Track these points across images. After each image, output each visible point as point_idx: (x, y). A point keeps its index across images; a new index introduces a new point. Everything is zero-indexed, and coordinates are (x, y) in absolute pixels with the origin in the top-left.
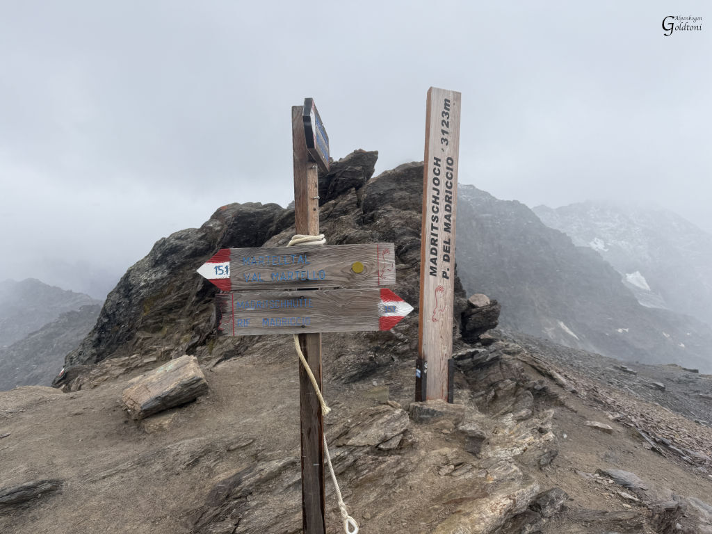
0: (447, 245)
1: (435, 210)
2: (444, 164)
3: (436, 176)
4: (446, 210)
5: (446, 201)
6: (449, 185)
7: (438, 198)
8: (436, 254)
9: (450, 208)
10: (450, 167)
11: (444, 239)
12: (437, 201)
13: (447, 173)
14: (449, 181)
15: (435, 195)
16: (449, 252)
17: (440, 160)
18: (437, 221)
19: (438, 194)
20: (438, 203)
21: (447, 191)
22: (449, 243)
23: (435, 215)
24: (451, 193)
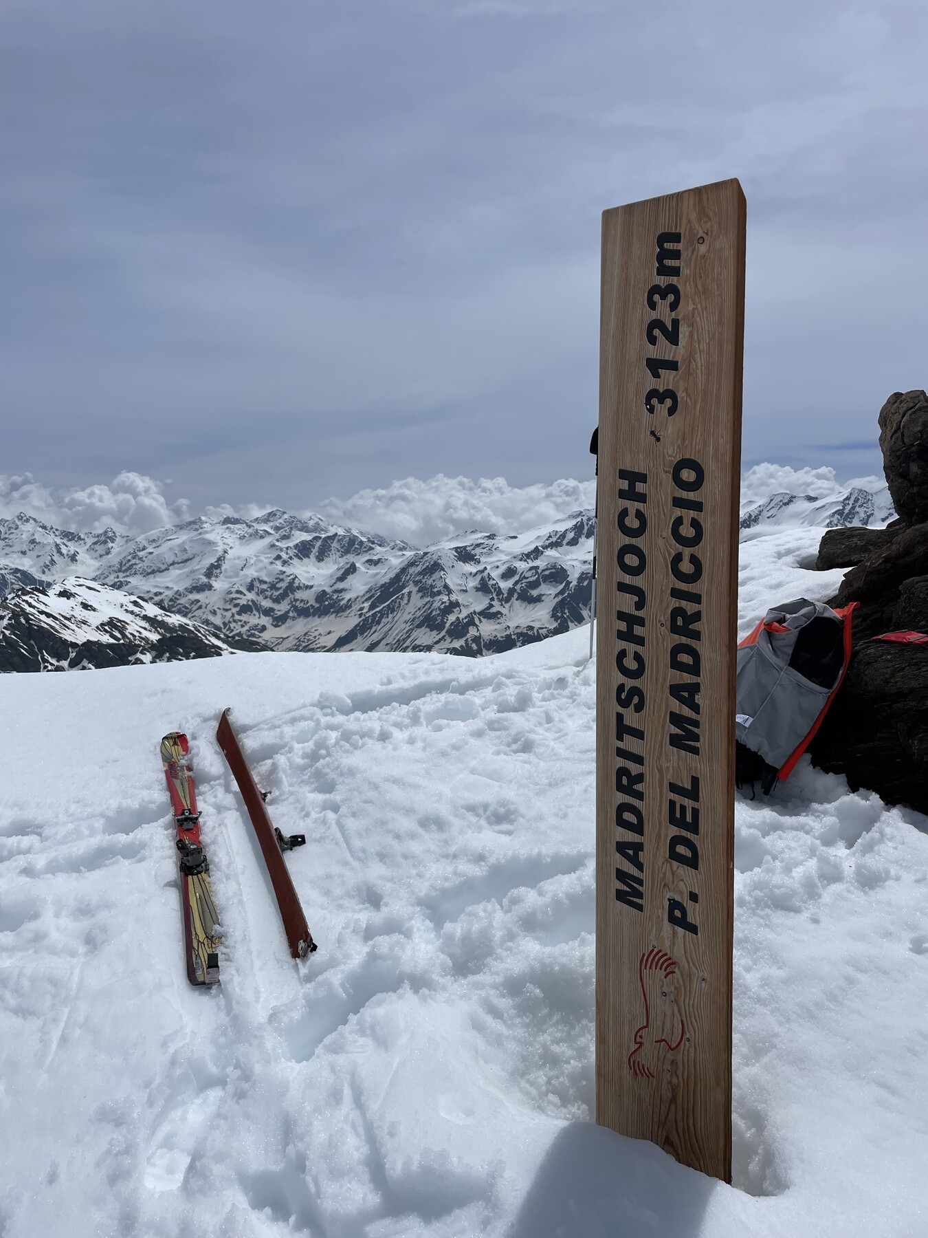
0: (688, 803)
1: (631, 664)
2: (661, 490)
3: (628, 540)
4: (676, 665)
5: (674, 629)
6: (686, 567)
7: (641, 622)
8: (638, 829)
9: (695, 655)
10: (691, 496)
11: (669, 777)
12: (638, 630)
13: (679, 522)
14: (687, 552)
15: (629, 609)
16: (694, 828)
17: (643, 478)
18: (639, 708)
19: (640, 605)
20: (640, 641)
21: (676, 593)
22: (693, 794)
23: (630, 683)
24: (696, 599)
